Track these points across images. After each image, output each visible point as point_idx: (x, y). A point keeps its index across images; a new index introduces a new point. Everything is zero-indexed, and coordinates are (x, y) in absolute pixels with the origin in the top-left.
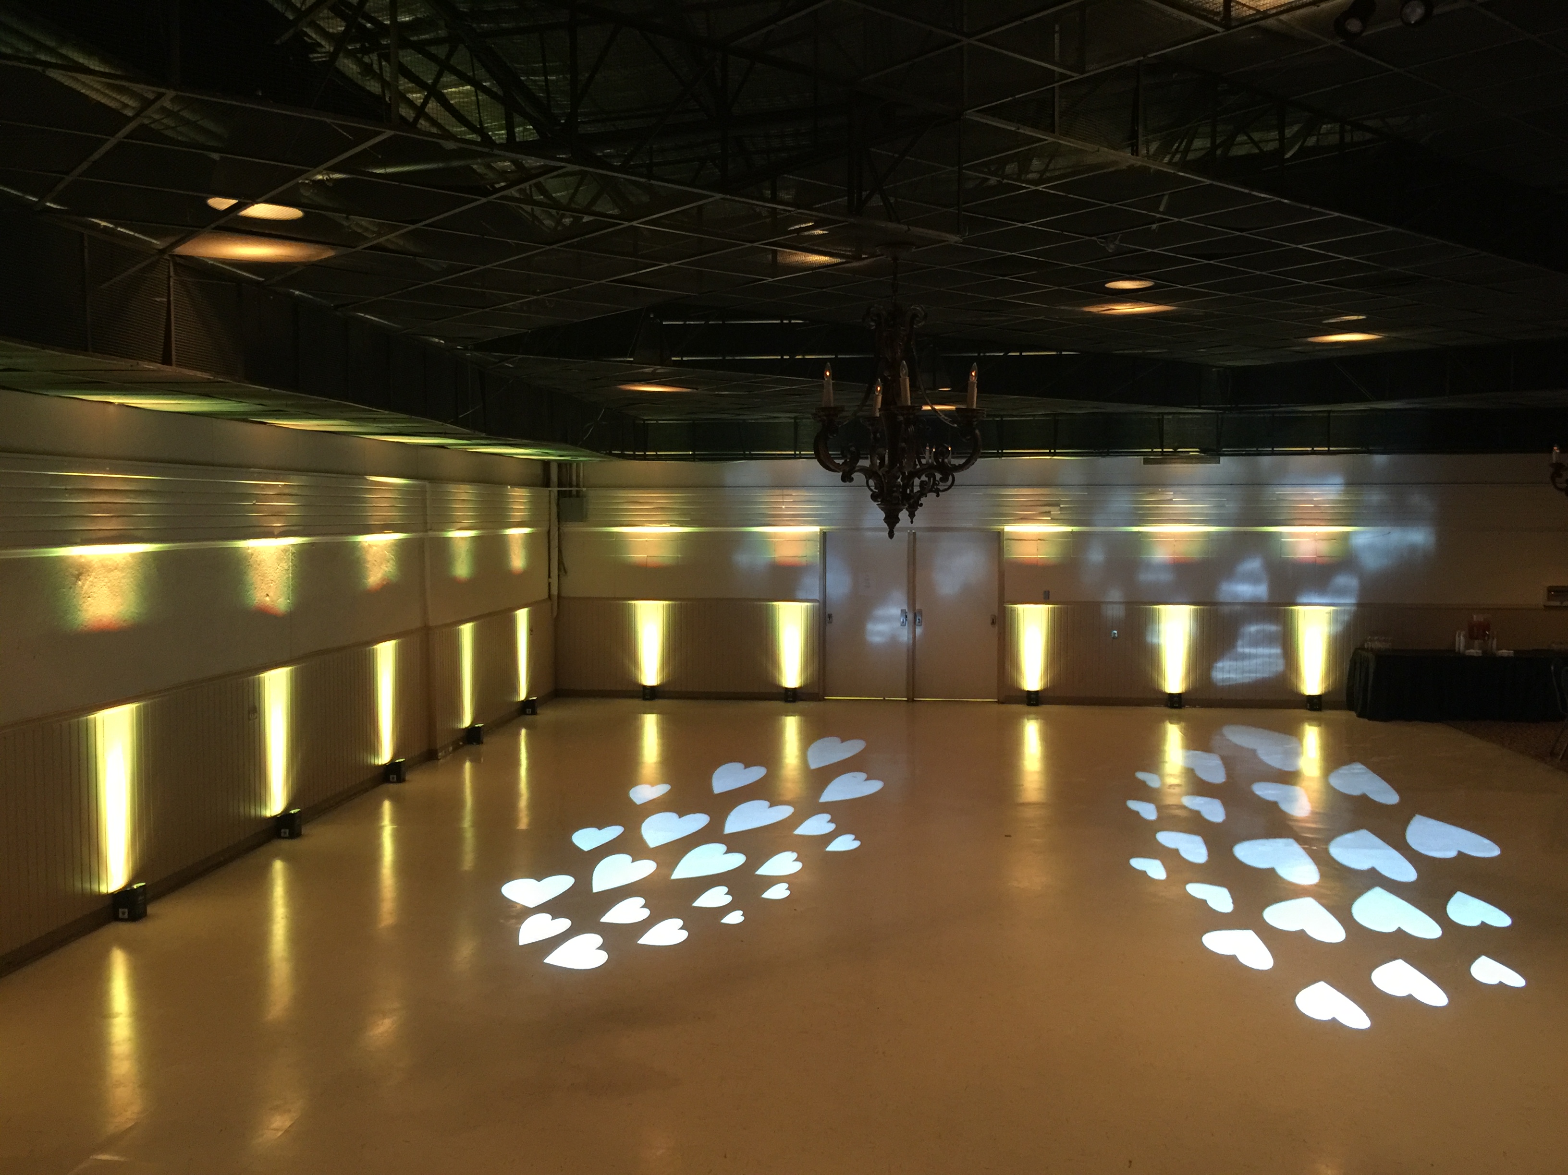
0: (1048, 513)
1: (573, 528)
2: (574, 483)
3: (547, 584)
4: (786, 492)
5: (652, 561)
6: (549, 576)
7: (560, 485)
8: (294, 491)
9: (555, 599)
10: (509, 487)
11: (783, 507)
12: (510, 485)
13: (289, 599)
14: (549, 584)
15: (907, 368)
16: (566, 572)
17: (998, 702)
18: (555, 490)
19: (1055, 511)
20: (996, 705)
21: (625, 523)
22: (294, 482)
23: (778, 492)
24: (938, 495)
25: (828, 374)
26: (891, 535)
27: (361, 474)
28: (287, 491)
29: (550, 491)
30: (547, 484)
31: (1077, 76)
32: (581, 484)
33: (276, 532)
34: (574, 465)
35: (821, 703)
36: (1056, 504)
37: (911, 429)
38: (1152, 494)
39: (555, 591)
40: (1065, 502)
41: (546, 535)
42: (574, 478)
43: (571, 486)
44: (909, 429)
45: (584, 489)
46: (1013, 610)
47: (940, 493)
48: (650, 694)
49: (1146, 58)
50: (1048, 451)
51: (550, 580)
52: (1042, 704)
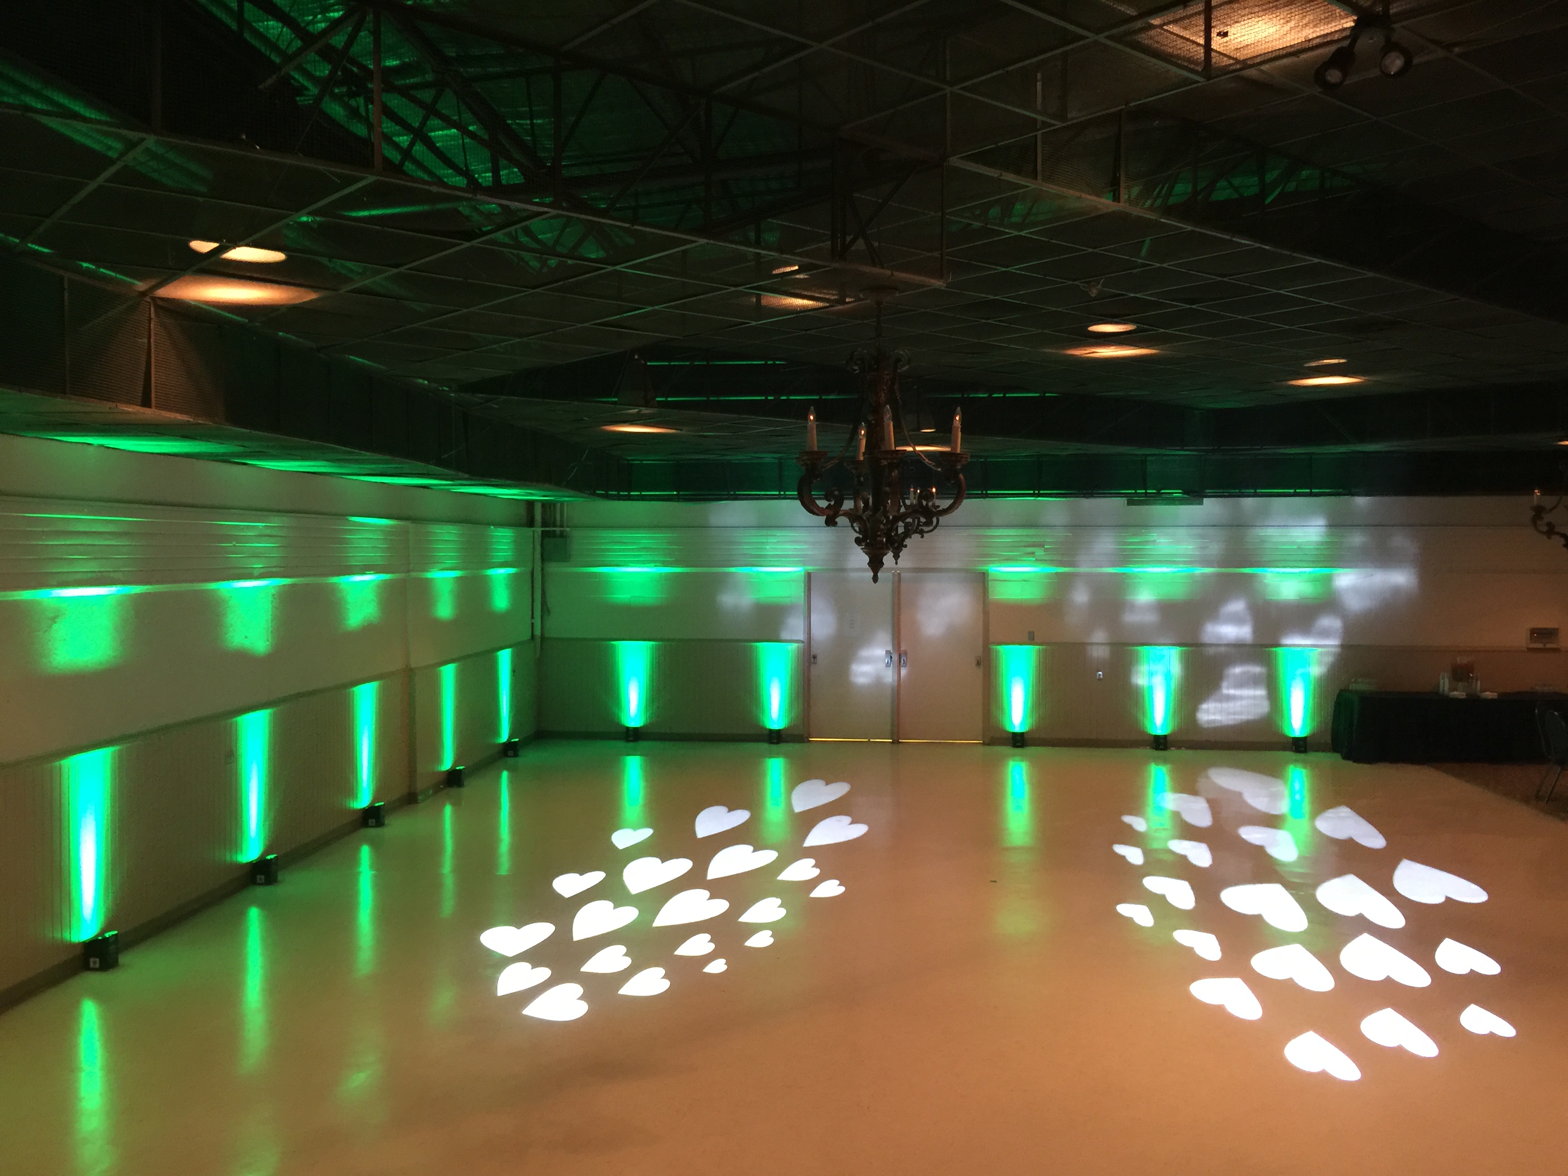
0: (1032, 554)
1: (555, 568)
2: (558, 523)
3: (531, 625)
4: (770, 532)
5: (636, 602)
6: (533, 617)
7: (544, 524)
8: (274, 532)
9: (539, 640)
10: (492, 527)
11: (768, 547)
12: (494, 525)
13: (268, 641)
14: (532, 624)
15: (890, 411)
16: (549, 612)
17: (984, 744)
18: (539, 530)
19: (1039, 552)
20: (982, 749)
21: (606, 563)
22: (275, 522)
23: (764, 532)
24: (922, 537)
25: (812, 418)
26: (875, 579)
27: (343, 515)
28: (268, 532)
29: (534, 532)
30: (530, 523)
31: (1059, 125)
32: (565, 525)
33: (256, 573)
34: (558, 505)
35: (805, 745)
36: (1041, 545)
37: (895, 473)
38: (1135, 535)
39: (538, 632)
40: (1050, 543)
41: (529, 576)
42: (558, 518)
43: (555, 526)
44: (893, 474)
45: (568, 529)
46: (997, 652)
47: (925, 535)
48: (633, 736)
49: (1127, 106)
50: (1032, 492)
51: (533, 621)
52: (1027, 746)
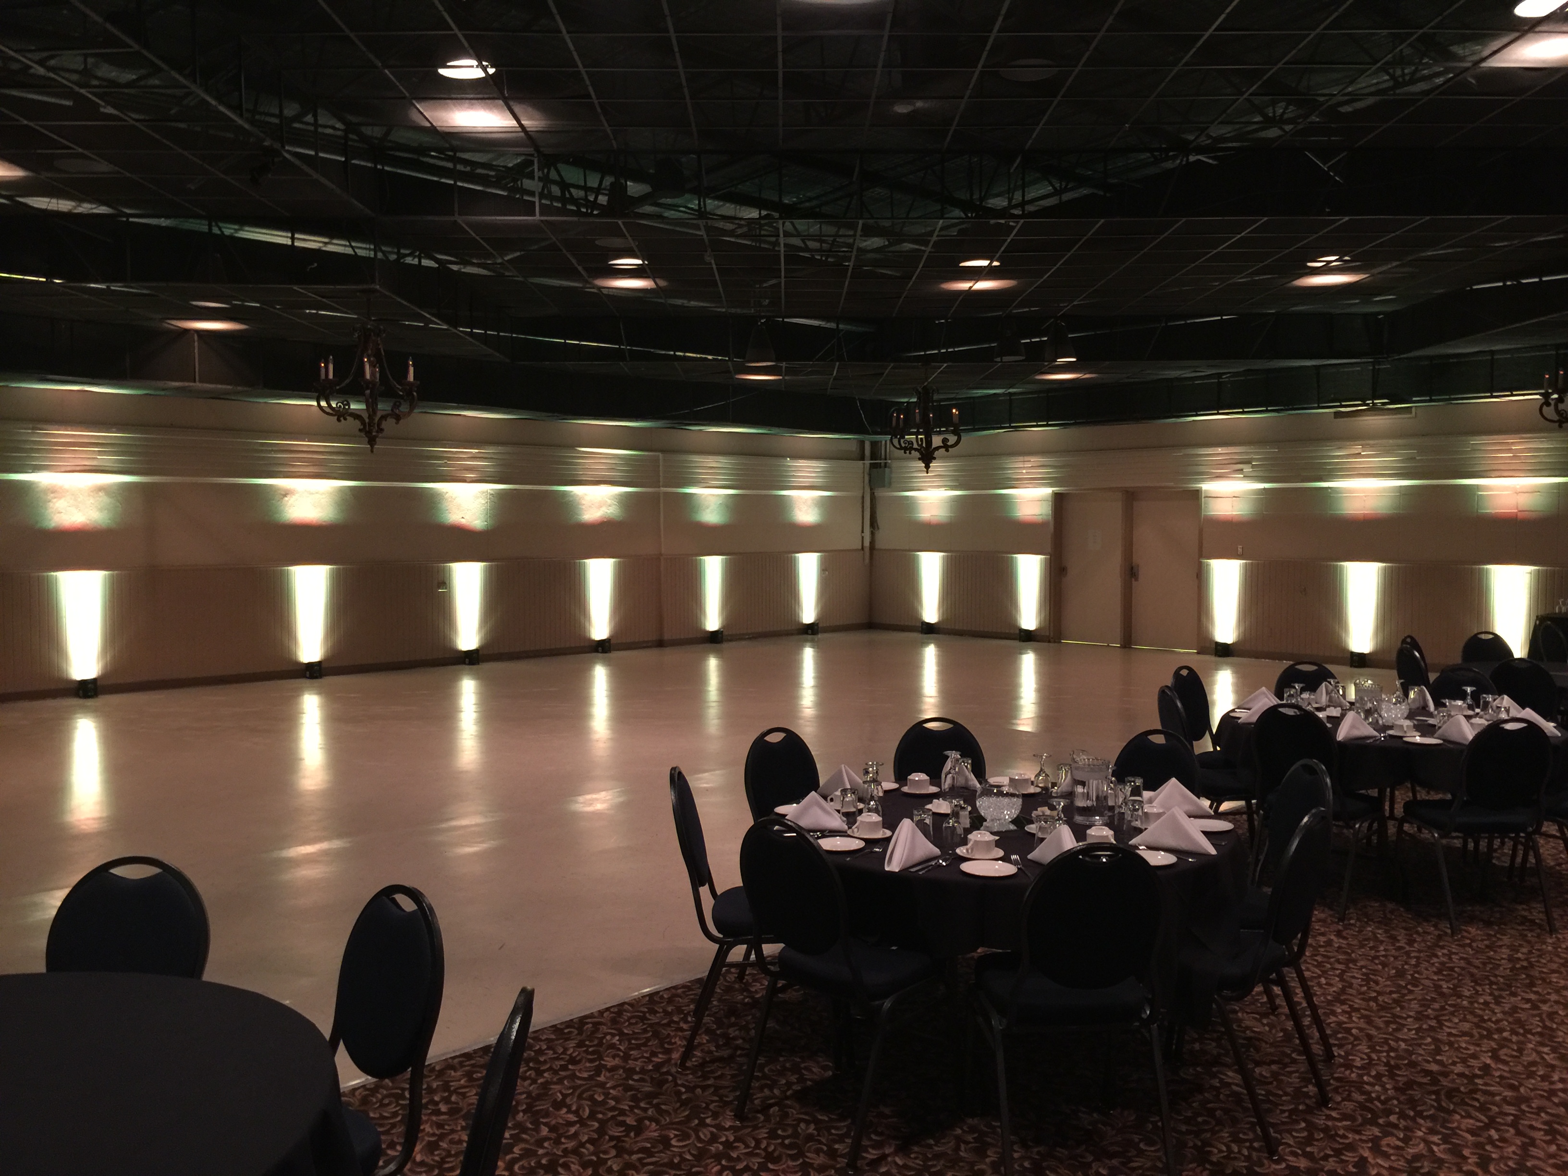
0: (1241, 471)
1: (881, 493)
2: (883, 456)
4: (1026, 458)
5: (935, 520)
7: (872, 458)
8: (489, 456)
9: (867, 550)
10: (791, 459)
12: (789, 457)
13: (486, 522)
14: (863, 537)
16: (878, 528)
17: (1198, 653)
18: (868, 462)
19: (1247, 469)
20: (1195, 656)
21: (916, 488)
22: (489, 450)
23: (1021, 458)
27: (572, 446)
28: (480, 456)
29: (864, 464)
30: (862, 458)
32: (885, 458)
33: (470, 480)
34: (883, 442)
35: (1055, 644)
36: (1248, 462)
38: (1340, 448)
39: (867, 543)
40: (1257, 460)
41: (860, 498)
42: (883, 452)
43: (880, 459)
45: (889, 461)
46: (1208, 565)
48: (929, 629)
51: (863, 534)
52: (1235, 655)
